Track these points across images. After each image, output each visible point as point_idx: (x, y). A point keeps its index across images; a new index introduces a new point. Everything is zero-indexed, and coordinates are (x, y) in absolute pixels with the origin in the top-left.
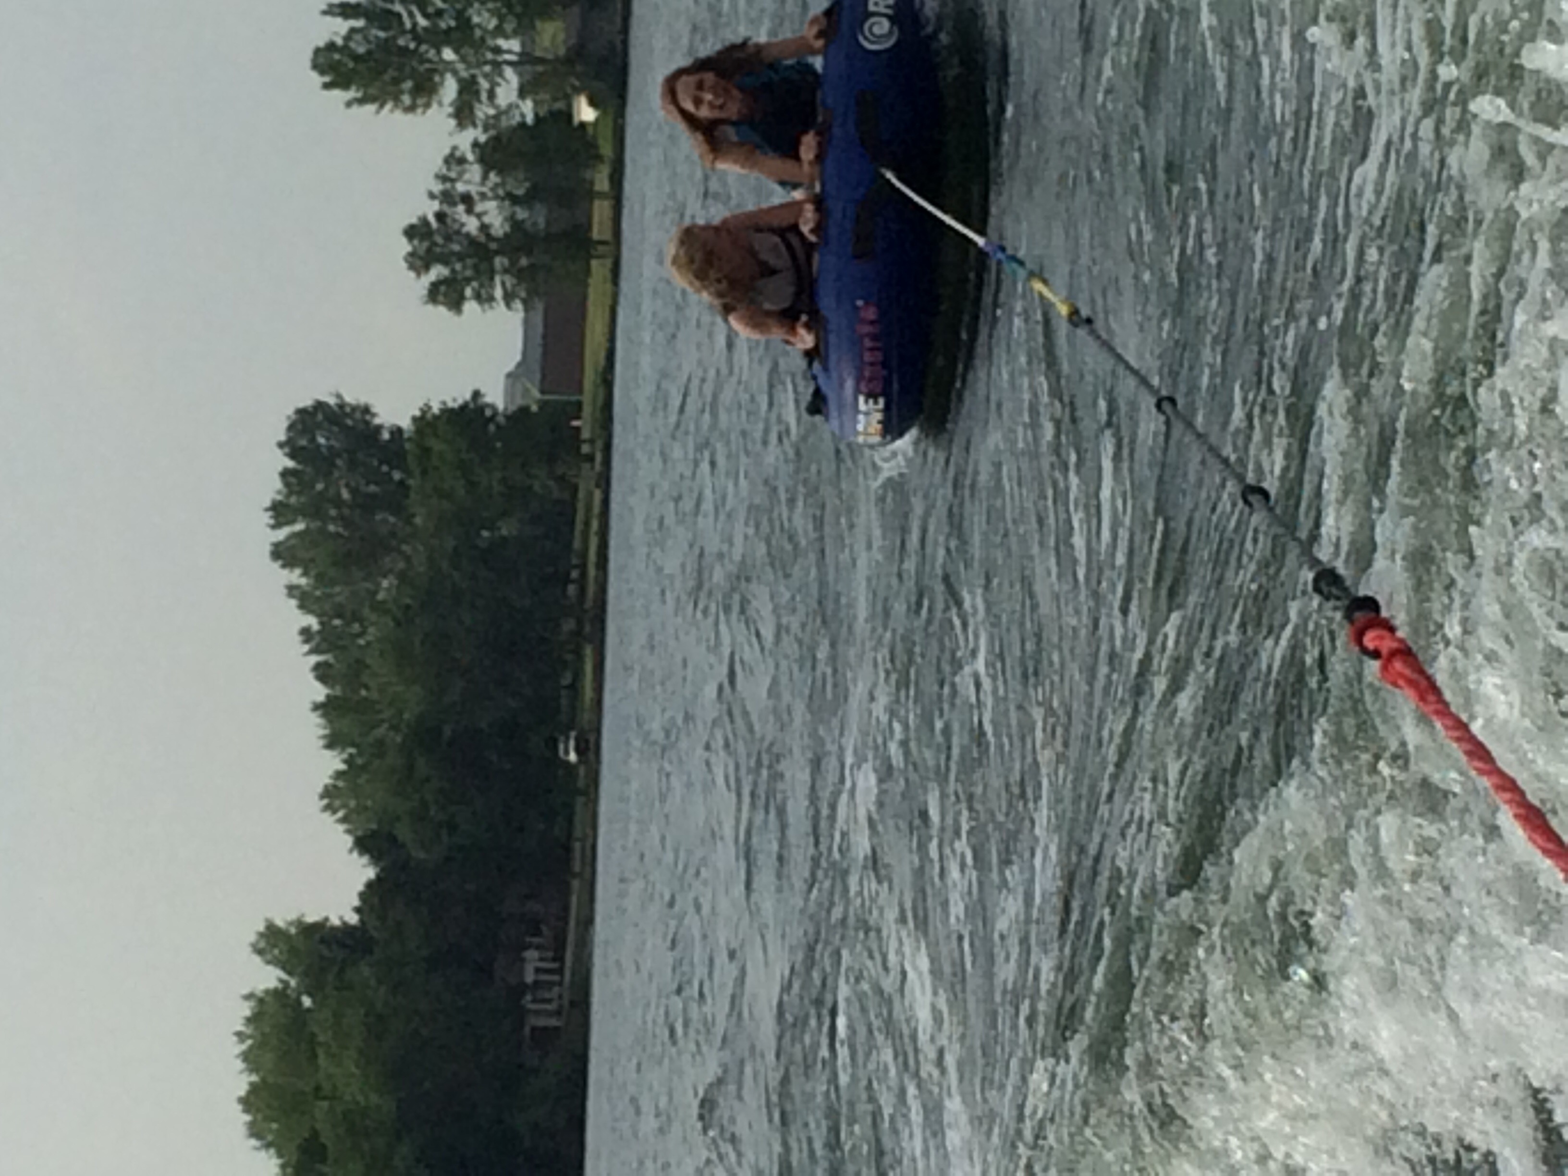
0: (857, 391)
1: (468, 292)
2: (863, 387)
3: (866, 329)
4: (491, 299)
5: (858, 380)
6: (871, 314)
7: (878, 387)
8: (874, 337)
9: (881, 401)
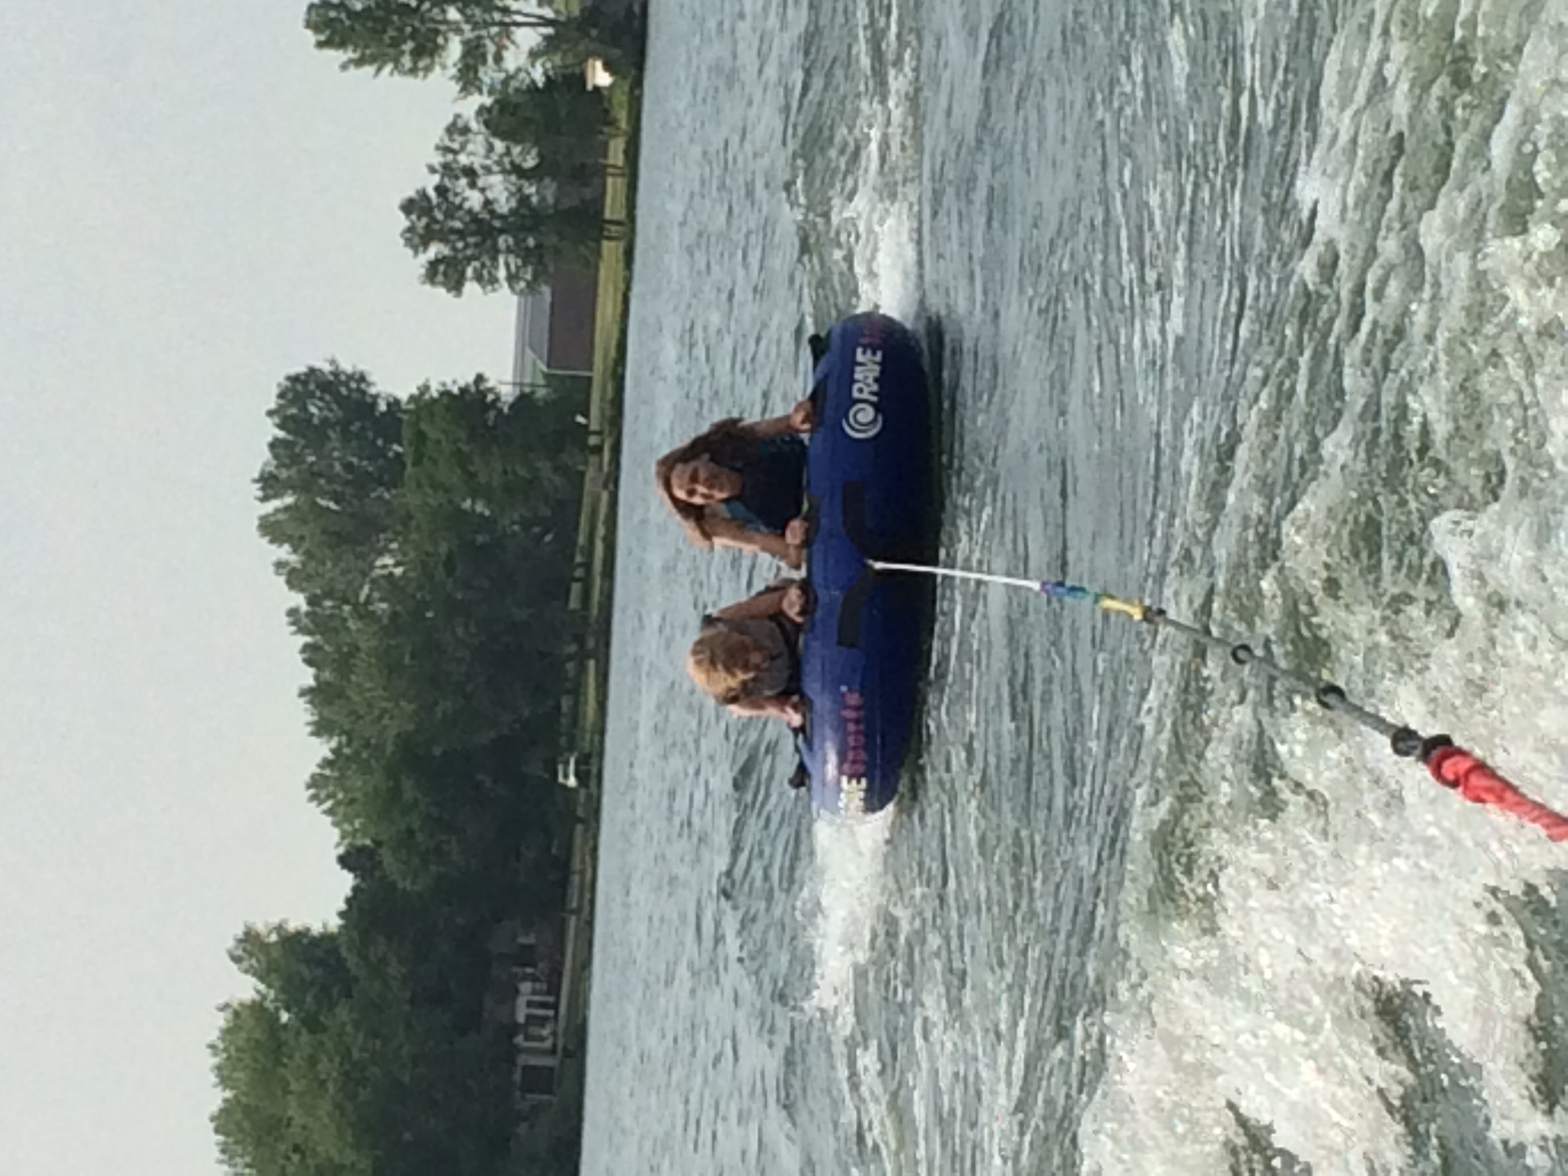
0: (841, 773)
1: (469, 272)
2: (846, 766)
3: (850, 714)
4: (493, 281)
5: (842, 758)
6: (854, 699)
7: (861, 768)
8: (857, 722)
9: (864, 782)
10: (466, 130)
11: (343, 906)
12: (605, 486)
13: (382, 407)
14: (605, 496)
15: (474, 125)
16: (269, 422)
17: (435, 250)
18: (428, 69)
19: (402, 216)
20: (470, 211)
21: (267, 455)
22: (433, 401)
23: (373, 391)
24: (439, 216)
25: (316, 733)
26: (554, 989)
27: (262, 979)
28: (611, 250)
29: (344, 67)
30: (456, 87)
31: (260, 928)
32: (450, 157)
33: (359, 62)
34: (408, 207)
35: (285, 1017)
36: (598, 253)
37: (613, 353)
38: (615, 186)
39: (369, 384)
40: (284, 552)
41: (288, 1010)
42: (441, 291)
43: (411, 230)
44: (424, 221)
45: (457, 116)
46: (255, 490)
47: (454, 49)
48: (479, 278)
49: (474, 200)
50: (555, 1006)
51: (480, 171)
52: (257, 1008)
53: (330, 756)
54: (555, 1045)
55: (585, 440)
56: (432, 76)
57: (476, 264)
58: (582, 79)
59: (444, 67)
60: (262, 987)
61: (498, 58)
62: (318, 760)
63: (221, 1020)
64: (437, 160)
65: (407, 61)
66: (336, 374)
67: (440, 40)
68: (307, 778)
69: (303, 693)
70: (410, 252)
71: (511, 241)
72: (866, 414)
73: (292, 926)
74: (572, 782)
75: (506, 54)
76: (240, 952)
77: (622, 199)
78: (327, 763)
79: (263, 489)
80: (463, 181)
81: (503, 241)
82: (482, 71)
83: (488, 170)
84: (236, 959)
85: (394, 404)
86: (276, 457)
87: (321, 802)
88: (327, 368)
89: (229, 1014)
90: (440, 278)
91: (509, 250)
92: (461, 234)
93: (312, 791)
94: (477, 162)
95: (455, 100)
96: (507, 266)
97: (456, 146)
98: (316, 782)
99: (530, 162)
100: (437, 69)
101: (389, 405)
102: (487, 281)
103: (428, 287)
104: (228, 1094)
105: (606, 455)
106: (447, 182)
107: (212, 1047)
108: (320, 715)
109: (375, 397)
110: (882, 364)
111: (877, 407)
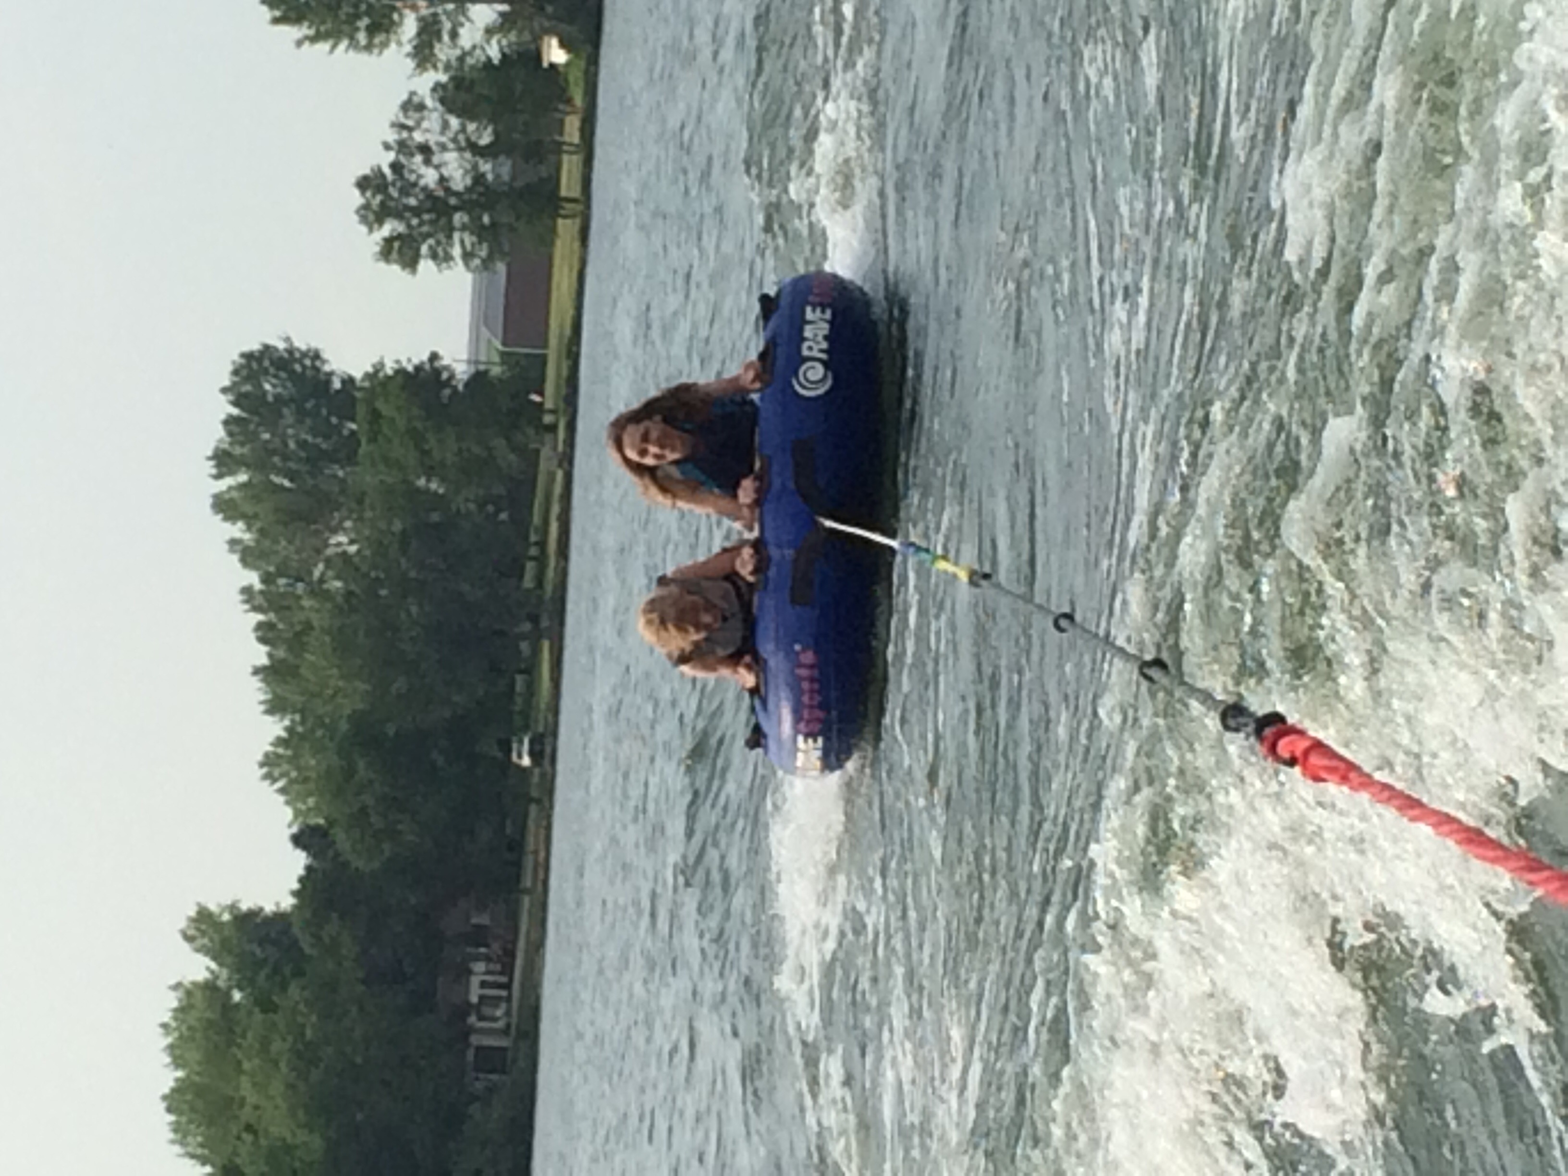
0: (796, 732)
1: (424, 249)
2: (802, 726)
3: (803, 672)
4: (448, 258)
5: (798, 718)
6: (808, 657)
7: (818, 727)
8: (812, 680)
9: (820, 740)
10: (421, 107)
11: (296, 886)
12: (560, 465)
13: (337, 384)
14: (560, 475)
15: (429, 102)
16: (223, 399)
17: (388, 228)
18: (385, 45)
19: (357, 192)
20: (425, 189)
21: (220, 432)
22: (388, 378)
23: (327, 368)
24: (395, 193)
25: (270, 711)
26: (508, 969)
27: (214, 958)
28: (566, 228)
29: (299, 43)
30: (410, 64)
31: (213, 907)
32: (405, 134)
33: (314, 39)
34: (363, 184)
35: (237, 996)
36: (553, 230)
37: (568, 332)
38: (570, 165)
39: (324, 362)
40: (238, 530)
41: (241, 989)
42: (396, 268)
43: (366, 207)
44: (379, 198)
45: (413, 94)
46: (210, 467)
47: (409, 26)
48: (434, 256)
49: (430, 177)
50: (508, 986)
51: (434, 148)
52: (209, 987)
53: (283, 734)
54: (508, 1026)
55: (540, 419)
56: (386, 52)
57: (431, 241)
58: (537, 56)
59: (399, 43)
60: (213, 965)
61: (454, 35)
62: (271, 739)
63: (173, 1001)
64: (392, 137)
65: (362, 37)
66: (290, 351)
67: (396, 16)
68: (260, 757)
69: (256, 671)
70: (364, 229)
71: (466, 219)
72: (816, 371)
73: (244, 906)
74: (526, 761)
75: (462, 31)
76: (191, 932)
77: (577, 175)
78: (279, 742)
79: (218, 466)
80: (418, 158)
81: (459, 218)
82: (437, 47)
83: (443, 148)
84: (188, 939)
85: (348, 381)
86: (230, 434)
87: (274, 780)
88: (281, 345)
89: (180, 993)
90: (394, 255)
91: (464, 228)
92: (416, 211)
93: (265, 770)
94: (433, 139)
95: (410, 77)
96: (462, 242)
97: (410, 123)
98: (269, 761)
99: (486, 139)
100: (393, 46)
101: (343, 382)
102: (441, 258)
103: (382, 265)
104: (180, 1074)
105: (561, 434)
106: (403, 159)
107: (164, 1026)
108: (274, 693)
109: (331, 374)
110: (832, 323)
111: (825, 364)
